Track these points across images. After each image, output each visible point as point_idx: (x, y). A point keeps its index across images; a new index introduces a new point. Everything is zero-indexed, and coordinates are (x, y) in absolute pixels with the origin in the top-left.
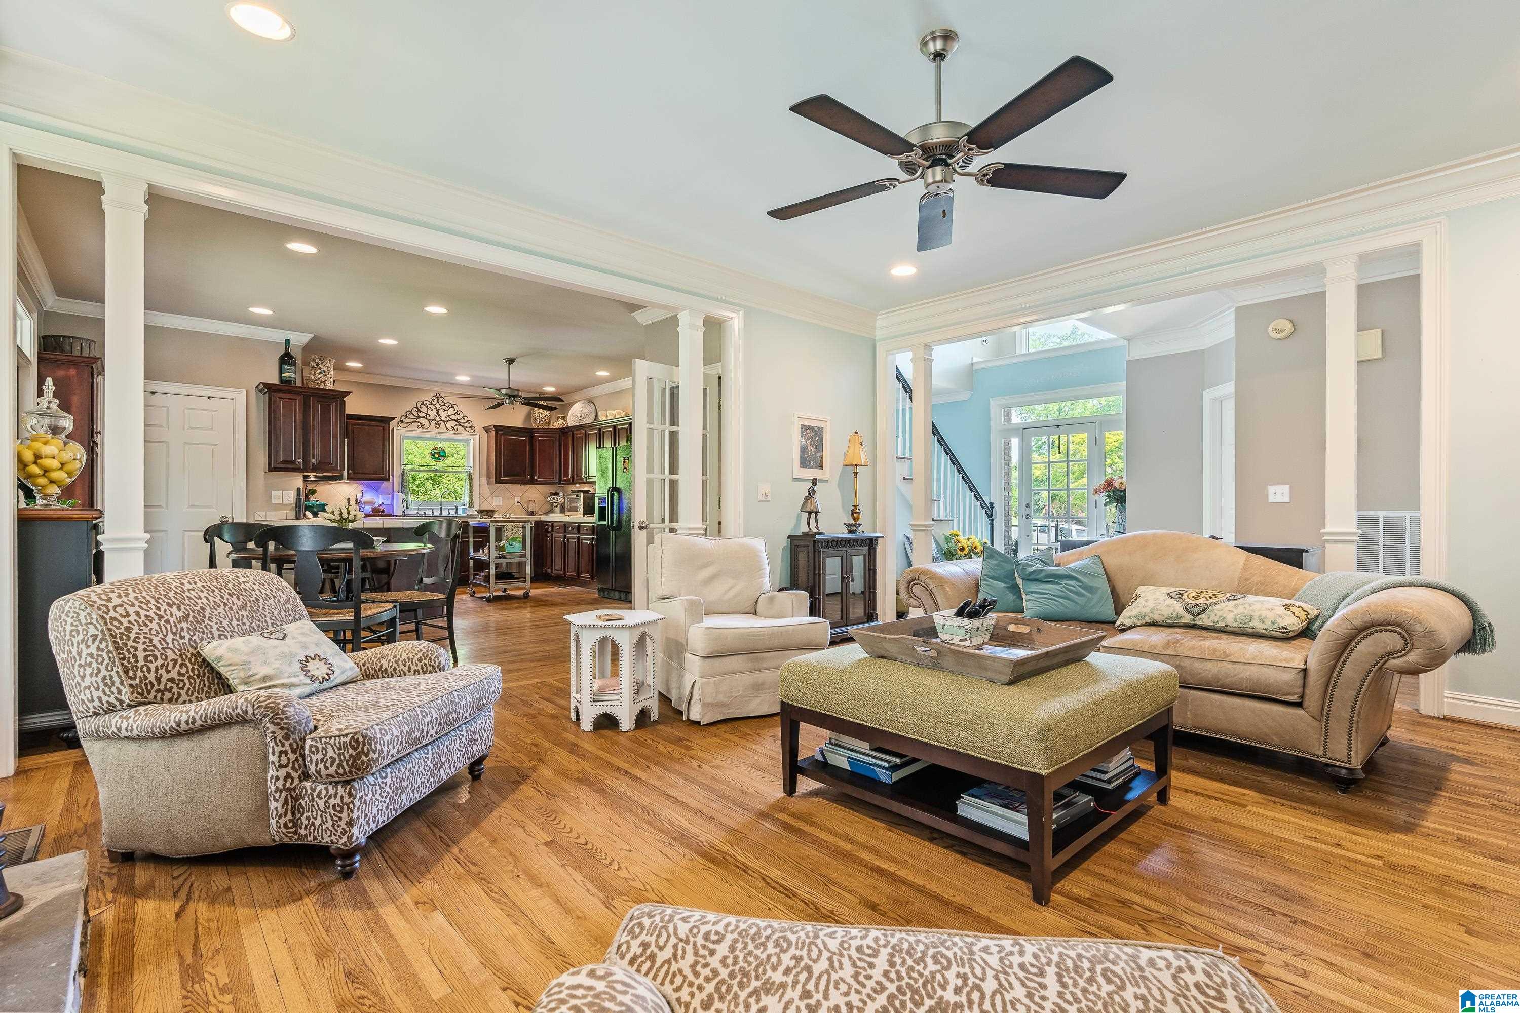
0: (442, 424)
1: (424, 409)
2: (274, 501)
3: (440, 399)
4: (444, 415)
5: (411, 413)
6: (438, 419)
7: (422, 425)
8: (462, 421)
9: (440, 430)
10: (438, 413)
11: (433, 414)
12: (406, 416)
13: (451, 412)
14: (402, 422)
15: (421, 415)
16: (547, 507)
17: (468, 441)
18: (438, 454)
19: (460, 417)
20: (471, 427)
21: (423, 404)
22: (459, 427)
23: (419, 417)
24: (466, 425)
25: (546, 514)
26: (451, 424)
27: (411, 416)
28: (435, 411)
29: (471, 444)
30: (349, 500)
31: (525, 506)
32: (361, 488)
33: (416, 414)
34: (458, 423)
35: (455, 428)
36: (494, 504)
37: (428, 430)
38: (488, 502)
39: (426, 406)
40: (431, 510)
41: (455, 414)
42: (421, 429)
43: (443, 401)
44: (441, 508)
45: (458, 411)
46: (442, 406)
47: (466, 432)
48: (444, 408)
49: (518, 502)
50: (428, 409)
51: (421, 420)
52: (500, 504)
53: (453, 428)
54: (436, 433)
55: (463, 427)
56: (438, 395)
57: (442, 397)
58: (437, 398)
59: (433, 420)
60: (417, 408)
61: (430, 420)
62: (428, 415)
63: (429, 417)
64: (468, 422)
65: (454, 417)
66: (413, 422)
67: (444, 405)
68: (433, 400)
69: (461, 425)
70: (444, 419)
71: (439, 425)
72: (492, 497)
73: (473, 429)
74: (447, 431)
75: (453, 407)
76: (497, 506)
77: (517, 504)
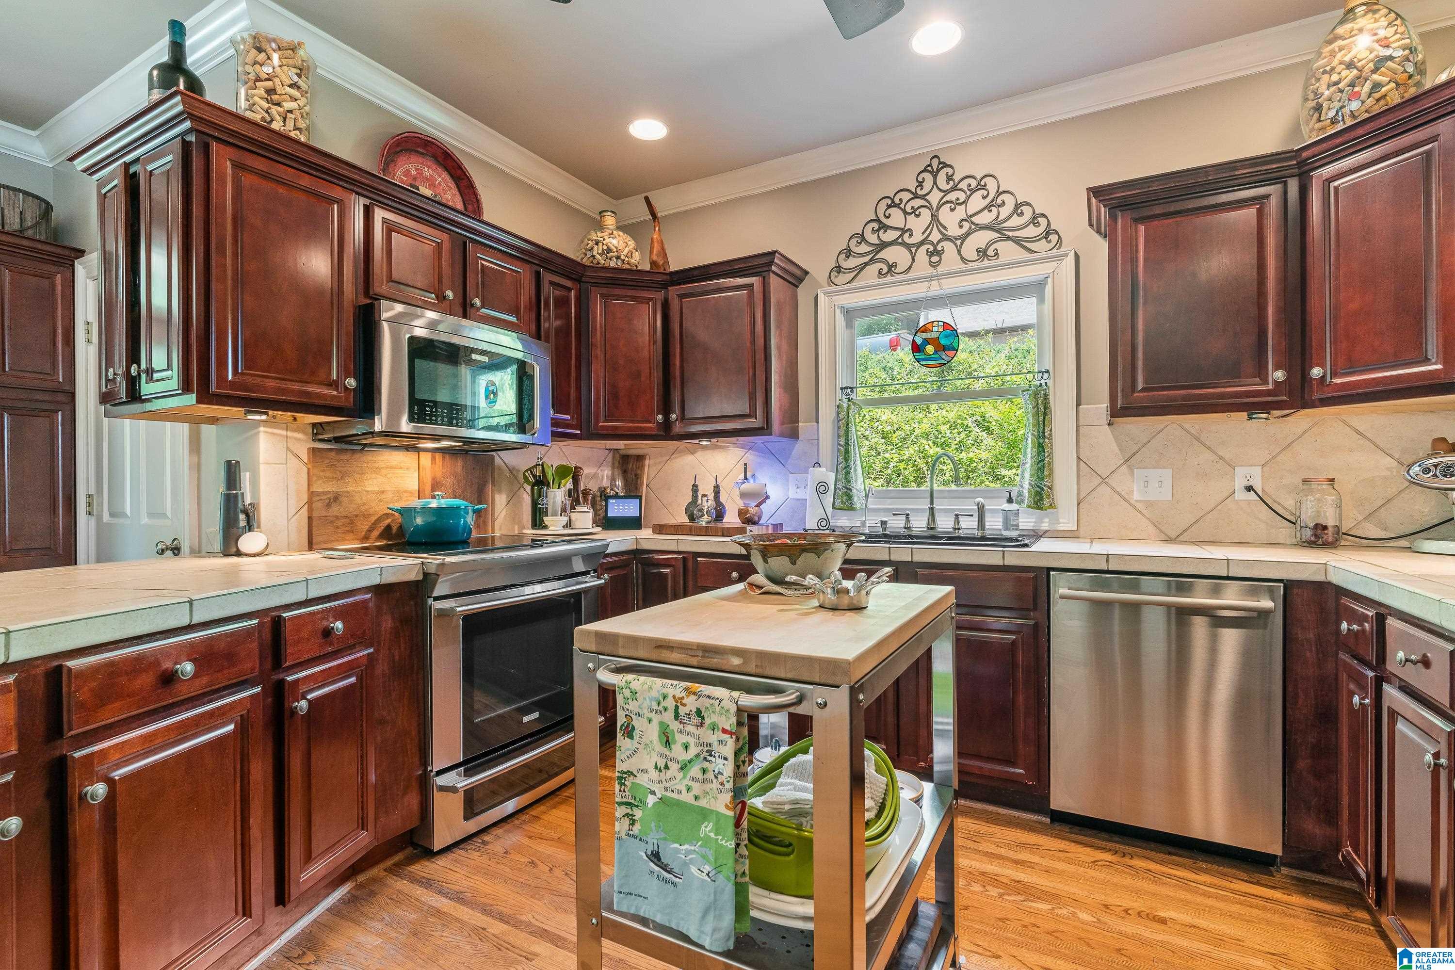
0: (949, 248)
1: (896, 218)
3: (943, 173)
4: (950, 219)
5: (862, 239)
6: (935, 236)
7: (891, 267)
8: (1015, 221)
9: (941, 269)
10: (934, 217)
11: (920, 224)
12: (848, 253)
13: (977, 202)
14: (839, 269)
15: (890, 236)
17: (1040, 285)
18: (935, 342)
19: (1006, 211)
20: (1047, 234)
21: (893, 205)
22: (1002, 245)
23: (884, 245)
24: (1031, 231)
25: (1409, 539)
26: (981, 238)
27: (864, 248)
28: (926, 214)
29: (1048, 290)
30: (695, 489)
31: (1288, 503)
32: (750, 457)
33: (873, 239)
34: (998, 231)
35: (990, 252)
36: (1136, 496)
37: (911, 275)
38: (1113, 489)
39: (902, 206)
40: (904, 517)
41: (988, 207)
42: (889, 278)
43: (949, 178)
44: (932, 510)
45: (999, 193)
46: (946, 192)
47: (1026, 255)
48: (952, 196)
49: (1249, 489)
50: (906, 213)
51: (889, 254)
52: (1165, 494)
53: (983, 253)
54: (931, 278)
55: (1017, 241)
56: (935, 163)
57: (946, 165)
58: (931, 173)
59: (922, 243)
60: (878, 220)
61: (913, 245)
62: (907, 230)
63: (911, 235)
64: (1034, 221)
65: (985, 218)
66: (866, 264)
67: (954, 189)
68: (920, 184)
69: (1009, 238)
70: (954, 231)
71: (939, 253)
72: (1131, 470)
73: (1054, 238)
74: (963, 267)
75: (984, 187)
76: (1149, 504)
77: (1242, 496)
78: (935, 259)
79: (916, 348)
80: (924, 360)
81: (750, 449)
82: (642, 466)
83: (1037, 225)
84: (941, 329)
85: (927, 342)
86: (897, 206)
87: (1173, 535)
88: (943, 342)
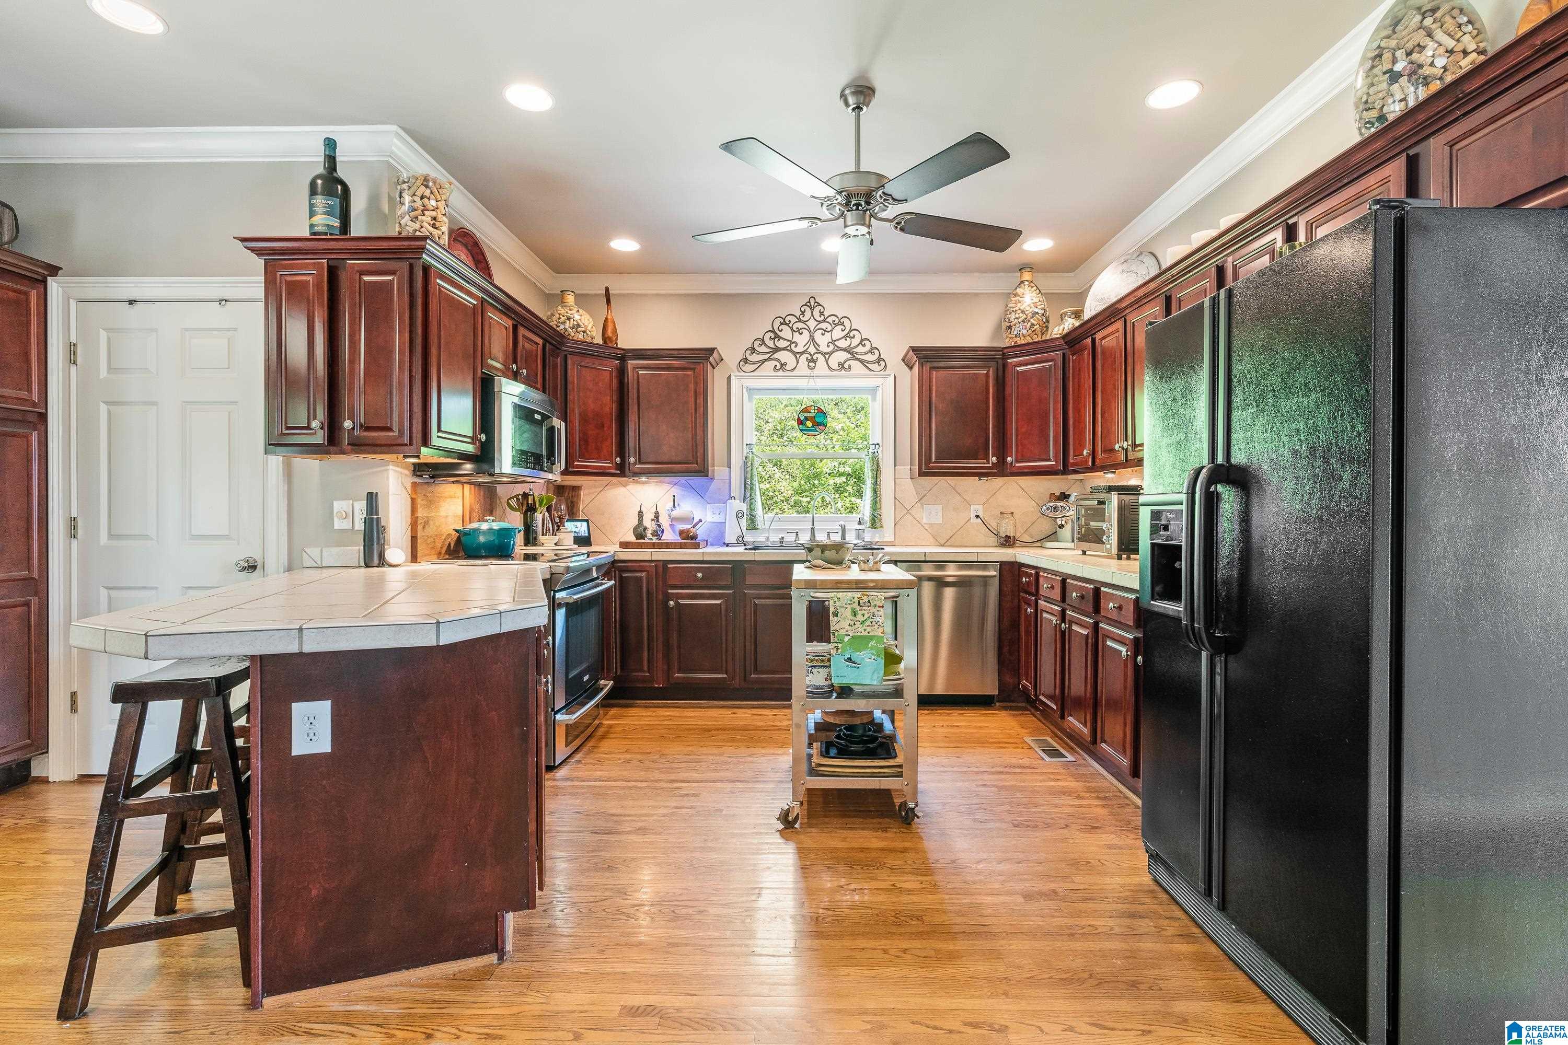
0: (821, 359)
1: (786, 333)
2: (338, 524)
3: (817, 309)
4: (823, 340)
5: (763, 342)
6: (812, 350)
7: (783, 365)
8: (860, 349)
9: (816, 372)
10: (812, 337)
11: (802, 340)
12: (753, 350)
13: (838, 333)
14: (746, 360)
15: (782, 344)
16: (1045, 527)
17: (874, 390)
18: (812, 419)
19: (855, 342)
20: (879, 360)
21: (784, 323)
22: (853, 363)
23: (777, 350)
24: (869, 357)
25: (1041, 542)
26: (841, 356)
27: (763, 349)
28: (806, 334)
29: (879, 393)
30: (641, 514)
31: (993, 524)
32: (675, 490)
33: (770, 343)
34: (851, 354)
35: (846, 366)
36: (925, 521)
37: (795, 373)
38: (913, 516)
39: (790, 325)
40: (795, 534)
41: (845, 337)
42: (781, 372)
43: (821, 314)
44: (813, 529)
45: (851, 331)
46: (820, 322)
47: (868, 372)
48: (824, 325)
49: (977, 517)
50: (793, 331)
51: (780, 355)
52: (939, 520)
53: (841, 365)
54: (810, 377)
55: (862, 362)
56: (812, 301)
57: (819, 305)
58: (810, 307)
59: (803, 353)
60: (774, 332)
61: (798, 353)
62: (794, 342)
63: (796, 346)
64: (871, 351)
65: (843, 344)
66: (766, 360)
67: (824, 321)
68: (803, 313)
69: (857, 359)
70: (824, 348)
71: (815, 361)
72: (922, 505)
73: (882, 363)
74: (830, 373)
75: (842, 324)
76: (931, 525)
77: (974, 520)
78: (812, 364)
79: (800, 422)
80: (805, 430)
81: (675, 484)
82: (579, 496)
83: (873, 354)
84: (816, 411)
85: (807, 419)
86: (787, 324)
87: (943, 542)
88: (817, 420)
